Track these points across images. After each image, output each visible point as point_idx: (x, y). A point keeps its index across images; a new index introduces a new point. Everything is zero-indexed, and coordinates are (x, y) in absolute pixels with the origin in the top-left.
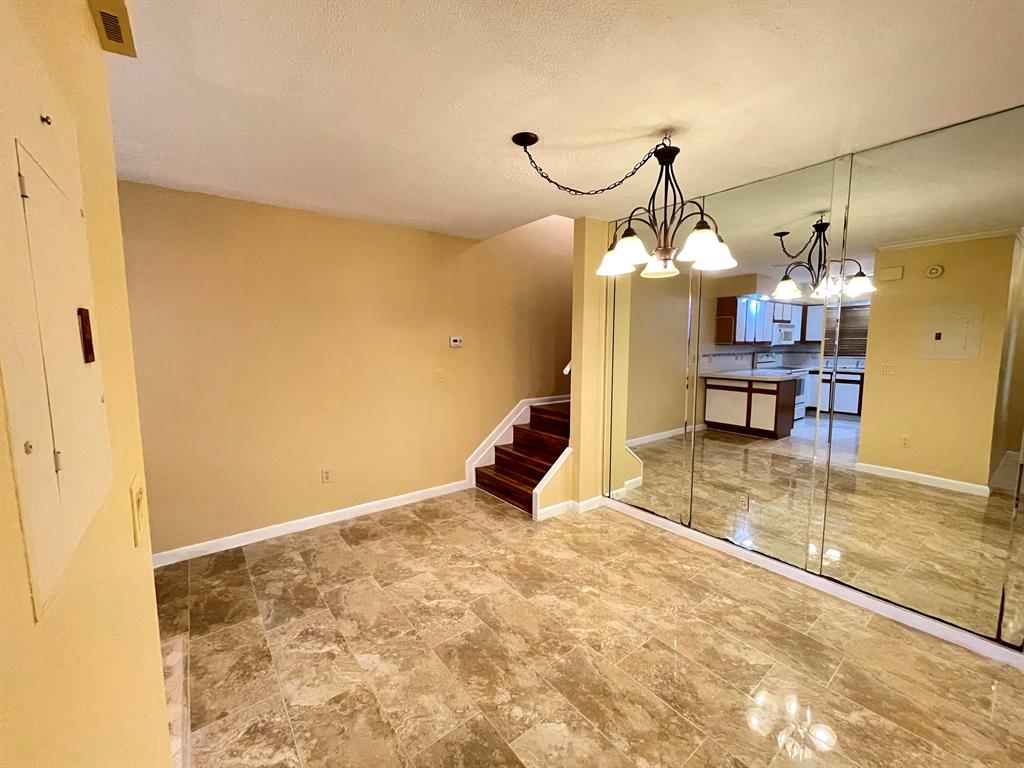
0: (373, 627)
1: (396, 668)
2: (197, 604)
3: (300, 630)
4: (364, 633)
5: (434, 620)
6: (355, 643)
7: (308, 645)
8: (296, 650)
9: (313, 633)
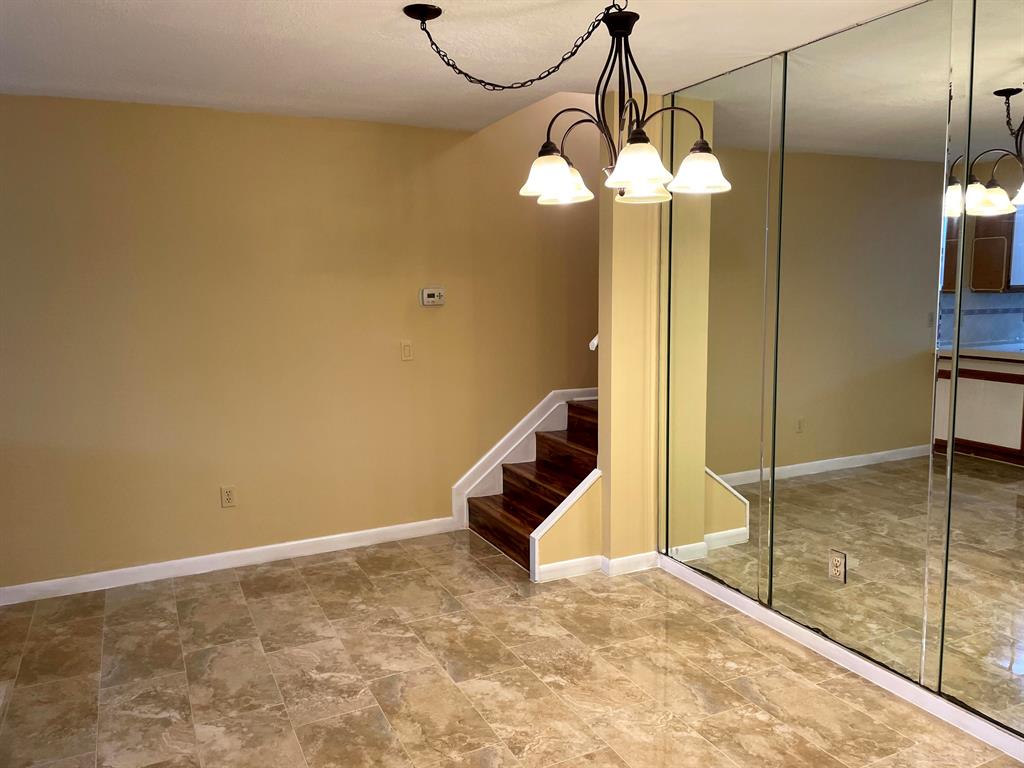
0: (232, 697)
1: (239, 743)
2: (32, 651)
3: (141, 692)
4: (217, 702)
5: (314, 696)
6: (201, 713)
7: (144, 708)
8: (128, 712)
9: (154, 697)
